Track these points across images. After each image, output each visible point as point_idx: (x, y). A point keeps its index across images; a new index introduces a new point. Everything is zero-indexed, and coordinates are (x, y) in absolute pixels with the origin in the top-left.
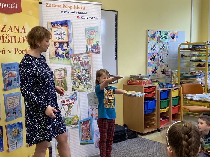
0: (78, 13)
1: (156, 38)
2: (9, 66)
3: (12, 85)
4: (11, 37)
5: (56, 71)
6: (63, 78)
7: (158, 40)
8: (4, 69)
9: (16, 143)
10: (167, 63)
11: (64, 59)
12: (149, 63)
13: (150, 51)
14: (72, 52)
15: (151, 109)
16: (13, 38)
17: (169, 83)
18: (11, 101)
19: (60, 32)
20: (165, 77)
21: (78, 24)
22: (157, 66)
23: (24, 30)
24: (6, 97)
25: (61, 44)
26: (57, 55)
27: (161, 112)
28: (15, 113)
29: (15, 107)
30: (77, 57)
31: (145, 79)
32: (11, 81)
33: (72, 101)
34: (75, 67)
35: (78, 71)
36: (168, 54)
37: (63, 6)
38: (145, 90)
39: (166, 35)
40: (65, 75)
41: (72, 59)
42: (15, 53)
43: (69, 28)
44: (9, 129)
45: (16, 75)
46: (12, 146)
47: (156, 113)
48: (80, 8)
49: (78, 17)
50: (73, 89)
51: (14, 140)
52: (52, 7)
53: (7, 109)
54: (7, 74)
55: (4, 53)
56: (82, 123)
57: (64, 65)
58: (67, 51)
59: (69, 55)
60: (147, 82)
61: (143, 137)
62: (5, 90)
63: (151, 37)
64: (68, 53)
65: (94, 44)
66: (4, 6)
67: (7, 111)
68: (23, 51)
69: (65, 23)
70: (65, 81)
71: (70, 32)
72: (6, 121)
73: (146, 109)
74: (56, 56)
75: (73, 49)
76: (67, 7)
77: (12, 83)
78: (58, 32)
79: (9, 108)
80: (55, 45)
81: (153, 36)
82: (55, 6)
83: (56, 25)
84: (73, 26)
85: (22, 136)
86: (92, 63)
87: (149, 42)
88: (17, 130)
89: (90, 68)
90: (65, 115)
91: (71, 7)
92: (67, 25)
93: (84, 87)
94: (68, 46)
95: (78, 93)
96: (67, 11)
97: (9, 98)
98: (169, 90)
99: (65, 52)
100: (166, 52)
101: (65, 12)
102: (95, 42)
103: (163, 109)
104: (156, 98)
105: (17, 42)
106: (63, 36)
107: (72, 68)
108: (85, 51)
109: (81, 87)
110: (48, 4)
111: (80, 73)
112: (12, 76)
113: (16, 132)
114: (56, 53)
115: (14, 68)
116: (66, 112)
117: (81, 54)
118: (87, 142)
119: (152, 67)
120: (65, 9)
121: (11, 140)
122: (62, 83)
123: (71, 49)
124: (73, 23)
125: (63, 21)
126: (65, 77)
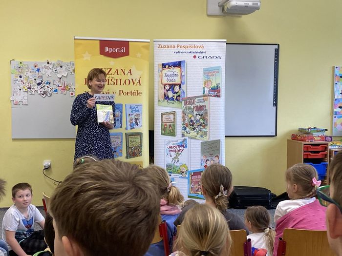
0: (195, 52)
4: (117, 80)
5: (164, 115)
6: (172, 122)
13: (338, 96)
14: (184, 95)
16: (119, 81)
19: (172, 73)
21: (194, 64)
23: (131, 72)
26: (166, 97)
28: (116, 152)
29: (116, 146)
30: (190, 100)
33: (181, 148)
34: (187, 111)
35: (190, 116)
37: (177, 47)
38: (306, 148)
40: (174, 119)
41: (183, 102)
42: (120, 95)
43: (183, 69)
45: (119, 116)
48: (197, 47)
50: (183, 135)
52: (165, 48)
56: (192, 174)
57: (173, 109)
58: (178, 94)
59: (181, 98)
64: (179, 96)
65: (213, 86)
66: (111, 51)
69: (179, 64)
70: (174, 126)
71: (183, 74)
74: (165, 99)
75: (185, 91)
76: (181, 47)
78: (169, 74)
80: (165, 88)
82: (168, 47)
83: (167, 66)
84: (188, 67)
86: (209, 108)
87: (336, 84)
89: (207, 113)
91: (186, 47)
92: (181, 66)
93: (197, 134)
94: (180, 88)
95: (188, 140)
96: (182, 51)
99: (176, 95)
101: (178, 52)
102: (214, 85)
104: (327, 160)
105: (122, 84)
106: (175, 78)
107: (183, 112)
108: (202, 94)
109: (193, 133)
110: (160, 45)
111: (193, 119)
114: (165, 96)
115: (118, 109)
116: (173, 159)
117: (196, 97)
118: (197, 196)
120: (179, 50)
123: (184, 92)
124: (188, 64)
125: (177, 62)
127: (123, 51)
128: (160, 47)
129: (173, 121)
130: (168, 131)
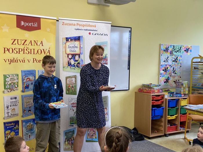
0: (90, 30)
1: (169, 51)
2: (28, 73)
3: (29, 88)
4: (31, 49)
5: (68, 78)
7: (171, 53)
8: (23, 75)
9: (30, 135)
10: (180, 74)
11: (75, 68)
12: (161, 74)
13: (162, 63)
14: (83, 63)
15: (159, 116)
16: (32, 51)
17: (179, 92)
18: (28, 101)
19: (73, 45)
20: (176, 87)
21: (89, 39)
22: (169, 76)
23: (42, 44)
24: (23, 97)
25: (74, 56)
26: (69, 64)
27: (169, 119)
28: (30, 110)
29: (30, 106)
31: (155, 88)
32: (29, 84)
36: (181, 66)
37: (77, 25)
38: (153, 98)
39: (180, 49)
40: (75, 81)
42: (34, 62)
43: (81, 42)
44: (24, 124)
45: (33, 80)
46: (26, 138)
47: (163, 119)
48: (91, 26)
49: (90, 33)
51: (28, 133)
52: (68, 25)
53: (24, 107)
54: (26, 78)
55: (24, 62)
57: (75, 73)
58: (78, 62)
59: (80, 65)
60: (156, 91)
61: (149, 140)
62: (23, 91)
63: (164, 51)
64: (79, 63)
66: (26, 25)
67: (24, 109)
68: (40, 60)
69: (78, 39)
70: (75, 86)
71: (81, 46)
72: (23, 117)
73: (153, 115)
74: (69, 66)
76: (80, 25)
77: (29, 86)
78: (71, 46)
79: (25, 107)
80: (68, 57)
81: (167, 50)
82: (70, 25)
83: (69, 40)
84: (85, 41)
85: (34, 130)
87: (161, 55)
88: (31, 125)
90: (74, 115)
91: (83, 26)
92: (80, 40)
94: (79, 57)
96: (80, 29)
97: (26, 98)
98: (178, 100)
99: (76, 63)
100: (179, 64)
101: (78, 29)
103: (171, 116)
104: (164, 105)
105: (35, 53)
106: (76, 49)
110: (64, 23)
112: (30, 80)
113: (30, 126)
114: (69, 63)
115: (32, 74)
118: (92, 140)
119: (164, 77)
120: (78, 27)
121: (25, 133)
122: (72, 88)
123: (82, 60)
124: (85, 39)
125: (77, 37)
126: (75, 84)
127: (36, 25)
128: (64, 24)
129: (74, 83)
130: (71, 91)
